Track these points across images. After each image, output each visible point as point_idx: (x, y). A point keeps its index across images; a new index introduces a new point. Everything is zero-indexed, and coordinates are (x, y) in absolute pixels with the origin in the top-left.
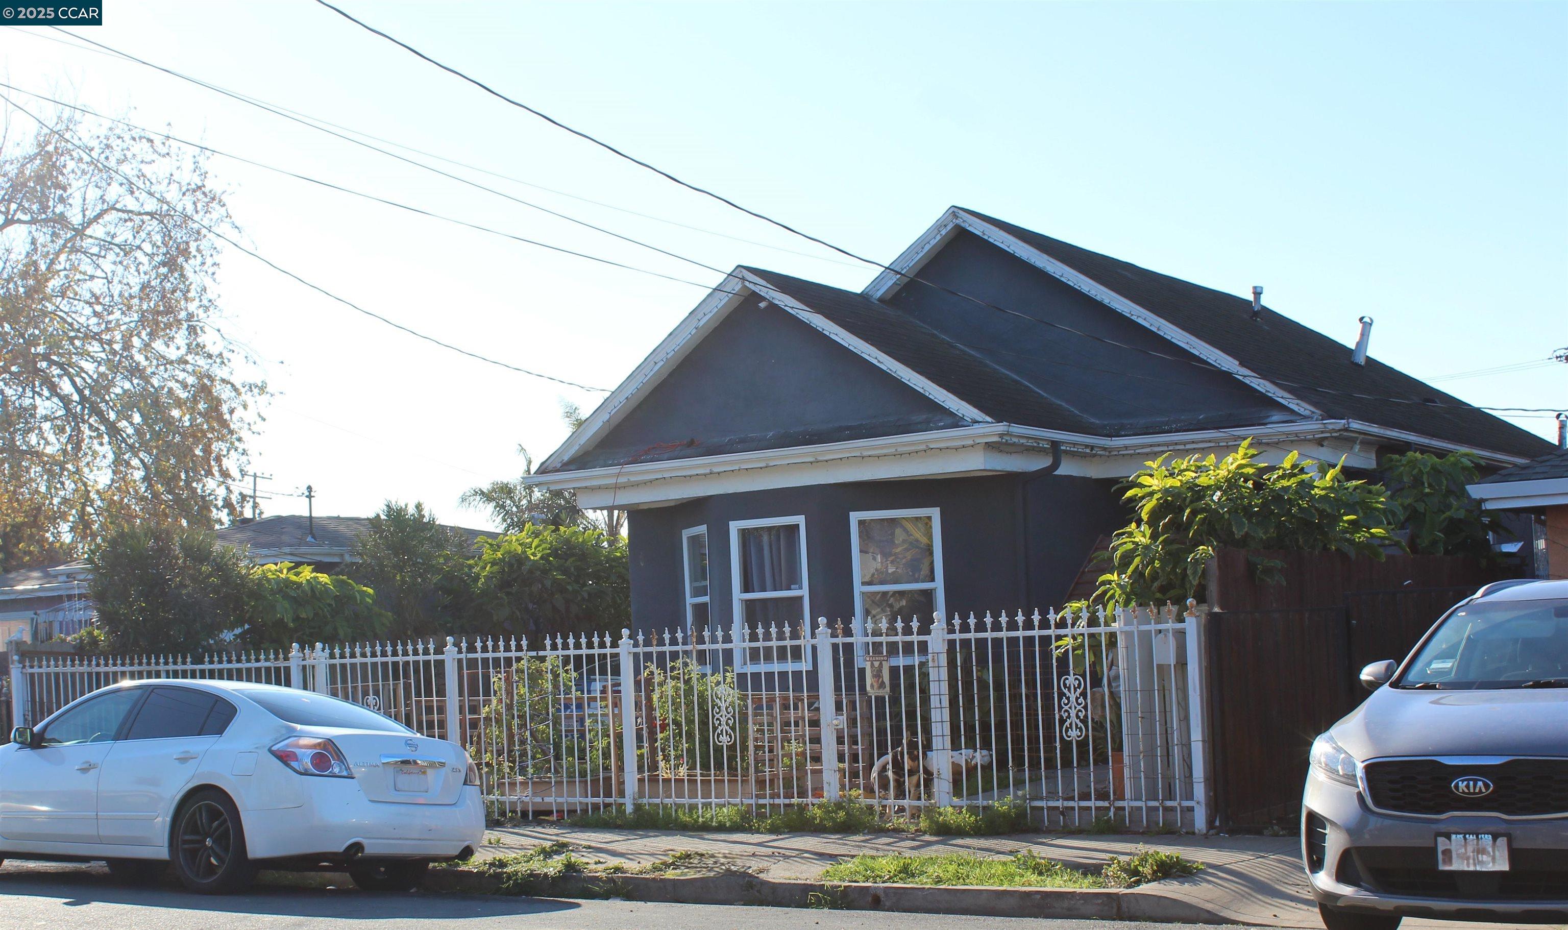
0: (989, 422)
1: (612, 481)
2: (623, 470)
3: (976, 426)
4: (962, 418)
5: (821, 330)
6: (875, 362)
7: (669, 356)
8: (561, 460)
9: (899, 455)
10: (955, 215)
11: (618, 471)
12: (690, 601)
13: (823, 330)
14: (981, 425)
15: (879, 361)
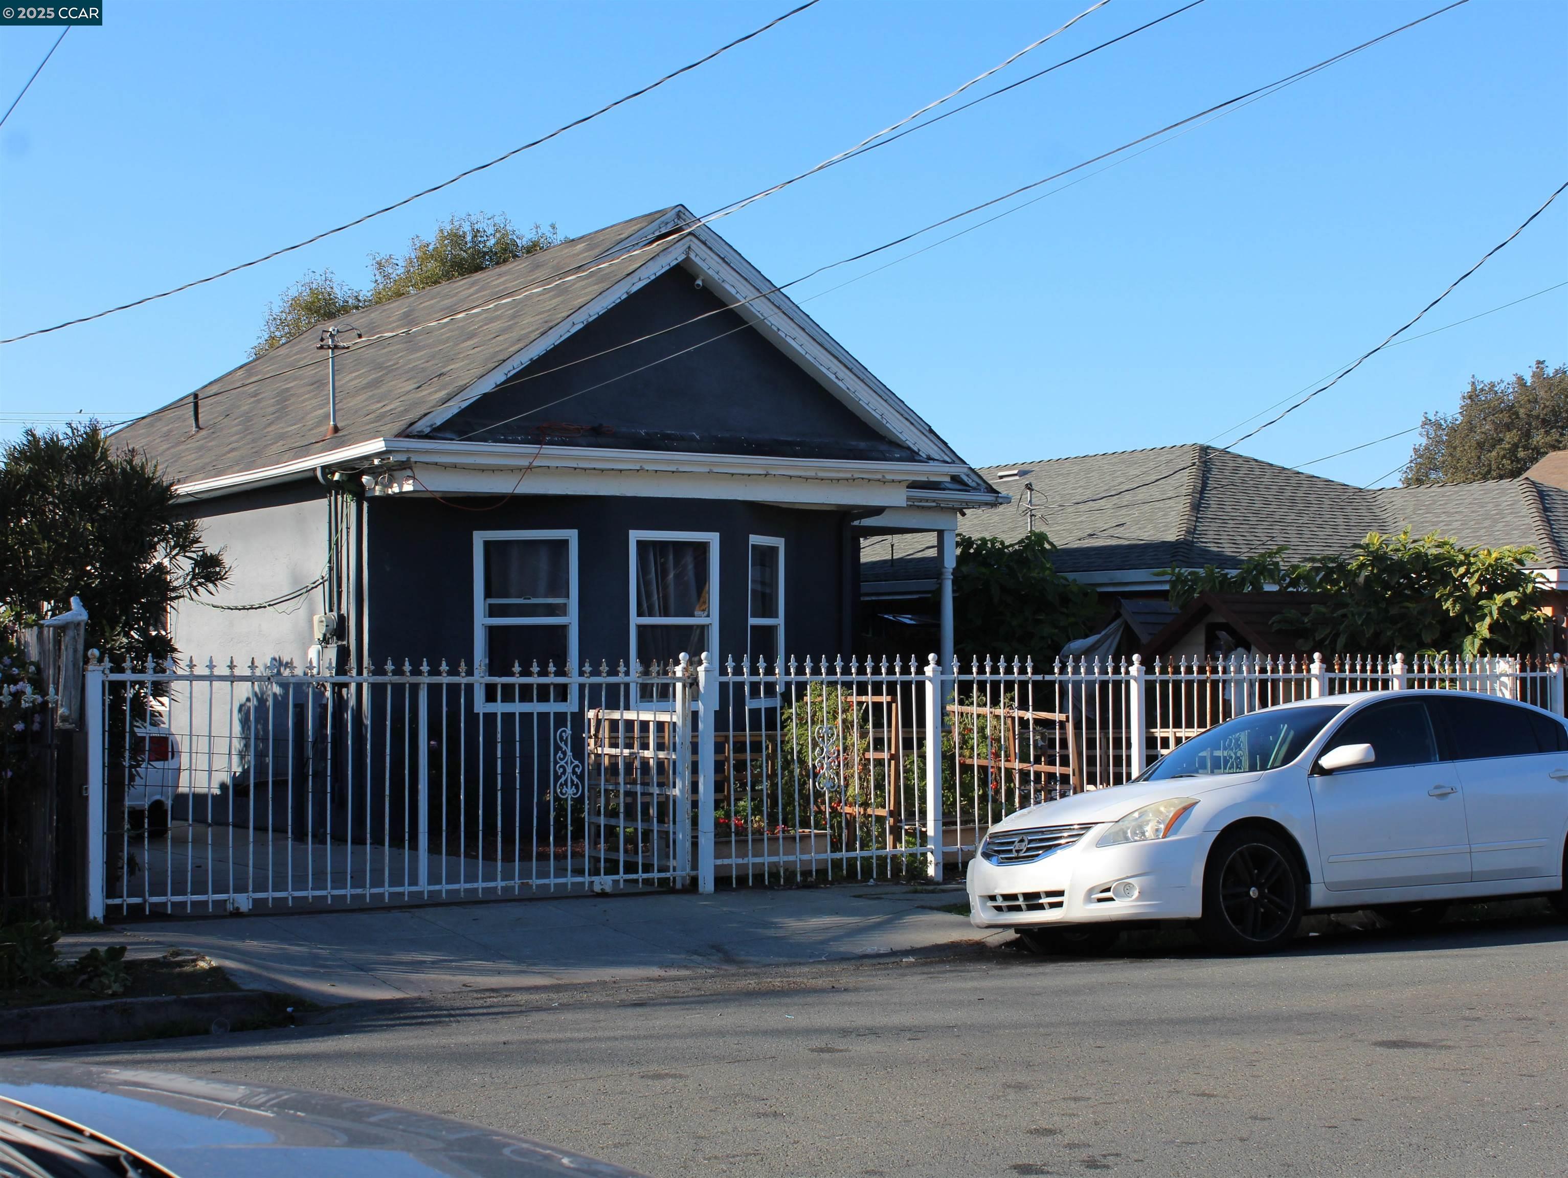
0: (947, 462)
1: (525, 462)
2: (542, 451)
3: (931, 463)
4: (918, 454)
5: (776, 329)
6: (833, 377)
7: (591, 320)
8: (429, 424)
9: (851, 481)
10: (678, 215)
11: (536, 451)
12: (481, 620)
13: (779, 330)
14: (936, 463)
15: (837, 377)
